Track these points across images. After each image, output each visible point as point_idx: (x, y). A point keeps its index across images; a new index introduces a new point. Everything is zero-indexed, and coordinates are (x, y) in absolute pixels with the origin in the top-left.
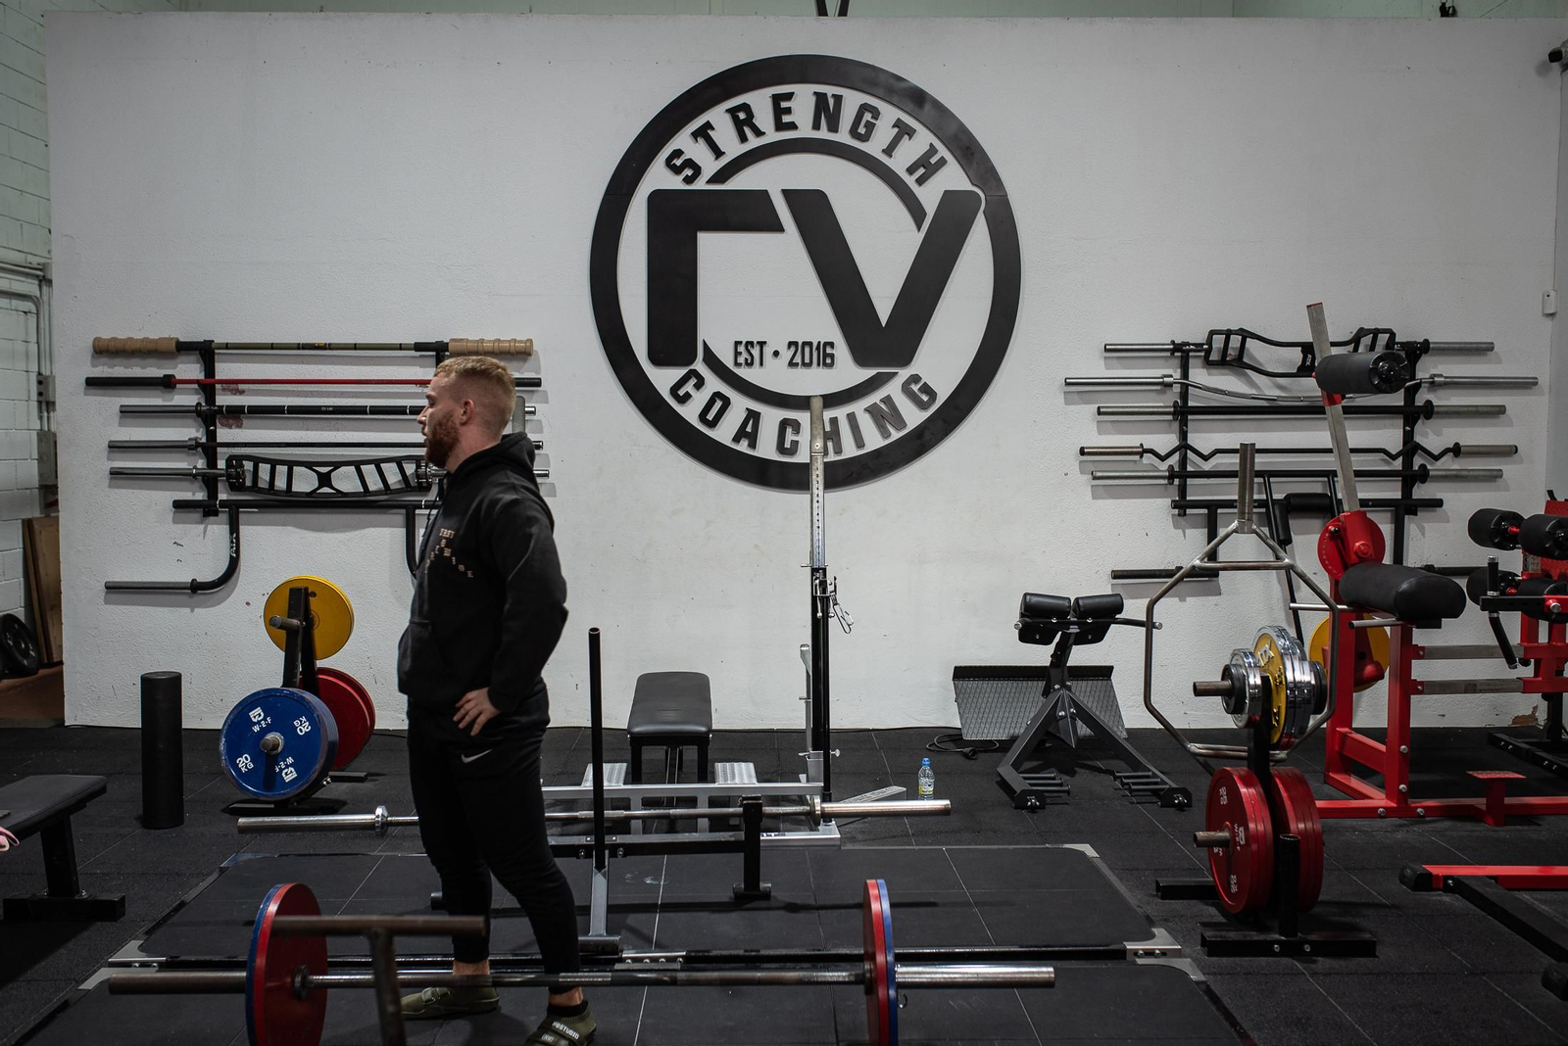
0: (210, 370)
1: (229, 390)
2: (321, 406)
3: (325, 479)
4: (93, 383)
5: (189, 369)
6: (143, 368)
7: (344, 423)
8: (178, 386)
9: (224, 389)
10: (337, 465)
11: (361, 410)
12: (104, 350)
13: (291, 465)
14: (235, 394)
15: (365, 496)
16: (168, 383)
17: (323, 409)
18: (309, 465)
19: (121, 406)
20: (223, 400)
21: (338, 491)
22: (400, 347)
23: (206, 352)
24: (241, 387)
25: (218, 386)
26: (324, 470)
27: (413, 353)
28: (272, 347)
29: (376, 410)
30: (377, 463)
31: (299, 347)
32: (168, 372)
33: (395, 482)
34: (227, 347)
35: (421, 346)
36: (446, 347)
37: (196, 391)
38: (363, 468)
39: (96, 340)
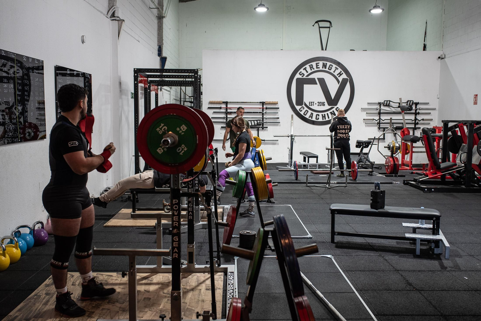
0: (227, 106)
4: (209, 108)
5: (224, 106)
8: (222, 109)
11: (251, 112)
12: (211, 103)
15: (253, 126)
16: (220, 108)
20: (229, 111)
22: (257, 103)
23: (226, 103)
24: (231, 109)
25: (228, 109)
27: (259, 104)
28: (237, 102)
29: (253, 112)
30: (254, 121)
31: (242, 102)
32: (221, 106)
33: (256, 124)
34: (230, 102)
35: (260, 102)
36: (265, 102)
37: (225, 109)
38: (252, 121)
39: (210, 101)
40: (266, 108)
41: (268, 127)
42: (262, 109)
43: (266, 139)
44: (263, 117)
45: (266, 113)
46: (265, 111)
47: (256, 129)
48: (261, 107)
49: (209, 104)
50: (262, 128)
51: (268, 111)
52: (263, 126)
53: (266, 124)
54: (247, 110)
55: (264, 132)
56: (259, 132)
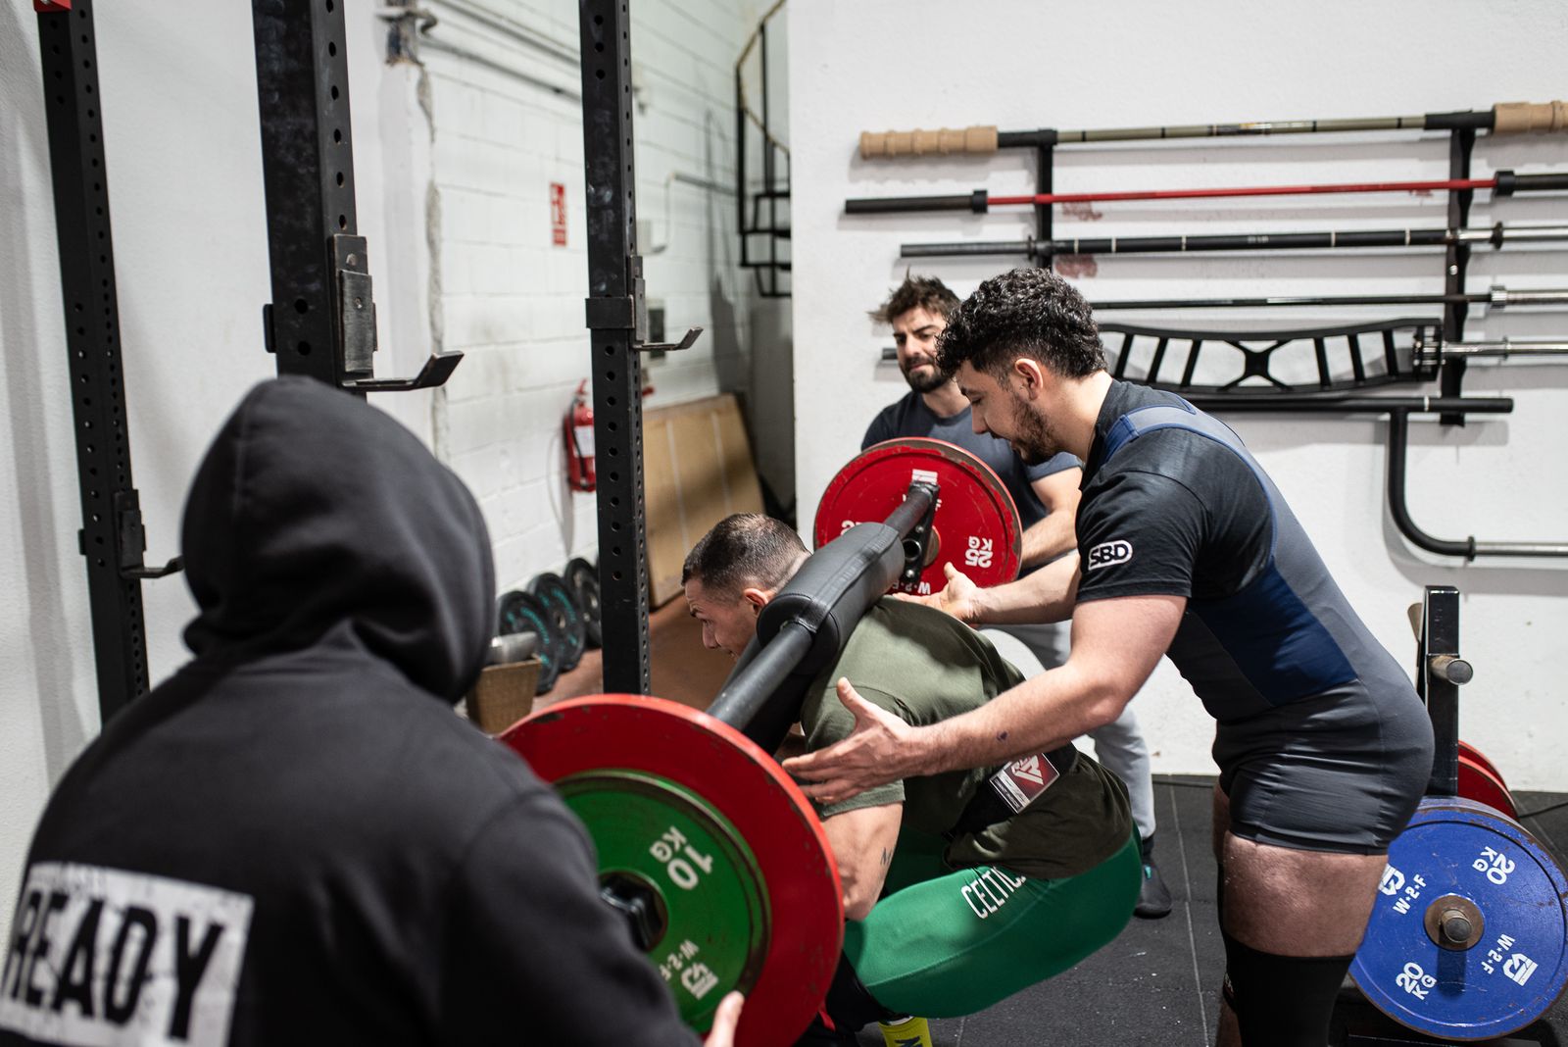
0: (1045, 181)
1: (1075, 213)
2: (1246, 236)
3: (1257, 364)
4: (856, 209)
5: (1012, 179)
6: (933, 180)
7: (1275, 264)
8: (991, 209)
9: (1066, 212)
10: (1282, 338)
11: (1320, 241)
12: (875, 154)
13: (1197, 339)
14: (1086, 219)
15: (1322, 391)
16: (977, 204)
17: (1250, 240)
18: (1233, 339)
19: (903, 246)
20: (1067, 229)
21: (1276, 383)
22: (1399, 124)
23: (1041, 147)
24: (1096, 206)
25: (1057, 208)
26: (1257, 347)
27: (1419, 134)
28: (1163, 134)
29: (1347, 240)
30: (1352, 333)
31: (1212, 132)
32: (980, 186)
33: (1374, 364)
34: (1084, 137)
35: (1432, 122)
36: (1488, 120)
37: (1022, 217)
38: (1328, 342)
39: (865, 135)
40: (1505, 186)
41: (1518, 396)
42: (1441, 198)
43: (1483, 536)
44: (1457, 283)
45: (1497, 240)
46: (1479, 223)
47: (1363, 426)
48: (1439, 169)
49: (853, 165)
50: (1436, 417)
51: (1521, 217)
52: (1452, 387)
53: (1493, 361)
54: (1273, 214)
55: (1464, 451)
56: (1412, 453)
